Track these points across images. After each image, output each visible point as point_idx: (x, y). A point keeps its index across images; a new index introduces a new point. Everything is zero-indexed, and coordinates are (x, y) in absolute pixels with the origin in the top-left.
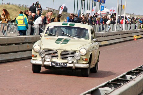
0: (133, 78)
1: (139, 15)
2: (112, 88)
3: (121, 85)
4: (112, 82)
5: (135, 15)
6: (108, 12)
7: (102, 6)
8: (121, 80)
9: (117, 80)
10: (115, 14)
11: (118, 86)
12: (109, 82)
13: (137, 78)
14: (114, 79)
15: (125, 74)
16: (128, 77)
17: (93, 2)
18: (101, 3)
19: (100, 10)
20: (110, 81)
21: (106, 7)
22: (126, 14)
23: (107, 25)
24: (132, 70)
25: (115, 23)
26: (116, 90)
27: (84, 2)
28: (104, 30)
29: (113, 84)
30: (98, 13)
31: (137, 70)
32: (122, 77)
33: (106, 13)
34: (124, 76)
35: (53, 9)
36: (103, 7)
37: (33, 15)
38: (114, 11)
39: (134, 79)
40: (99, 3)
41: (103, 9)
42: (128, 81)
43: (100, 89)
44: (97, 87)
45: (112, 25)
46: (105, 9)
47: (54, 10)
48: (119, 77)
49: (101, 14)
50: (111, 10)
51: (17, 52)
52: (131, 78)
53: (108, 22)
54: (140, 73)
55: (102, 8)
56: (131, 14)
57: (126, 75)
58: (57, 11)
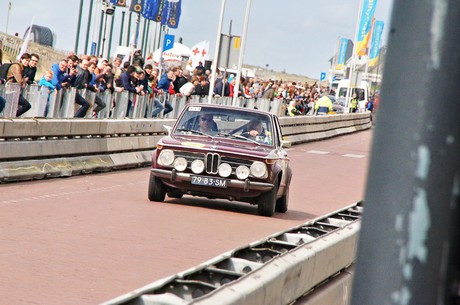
0: (253, 269)
1: (284, 73)
2: (183, 298)
3: (213, 289)
4: (186, 277)
5: (272, 71)
6: (185, 57)
7: (168, 37)
8: (216, 273)
9: (204, 274)
10: (209, 64)
11: (205, 293)
12: (177, 278)
13: (264, 269)
14: (192, 269)
15: (228, 254)
16: (239, 264)
17: (139, 20)
18: (167, 27)
19: (161, 49)
20: (181, 275)
21: (181, 41)
22: (243, 66)
23: (181, 96)
24: (252, 244)
25: (208, 94)
27: (110, 17)
28: (171, 114)
29: (187, 284)
30: (153, 56)
31: (267, 244)
32: (218, 265)
33: (180, 59)
34: (225, 263)
36: (172, 38)
38: (204, 53)
39: (257, 274)
40: (159, 23)
41: (171, 46)
42: (235, 277)
43: (145, 298)
44: (138, 291)
45: (197, 97)
46: (176, 44)
48: (208, 263)
49: (162, 59)
50: (196, 52)
52: (247, 269)
53: (186, 89)
54: (276, 254)
55: (169, 42)
56: (259, 67)
57: (234, 260)
58: (19, 41)
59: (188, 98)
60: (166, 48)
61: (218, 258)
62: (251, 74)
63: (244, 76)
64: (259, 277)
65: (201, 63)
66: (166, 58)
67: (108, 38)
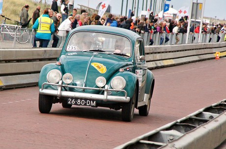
0: (215, 117)
1: (224, 20)
2: (180, 132)
3: (195, 127)
4: (181, 122)
5: (218, 20)
6: (175, 15)
7: (166, 5)
8: (196, 119)
9: (190, 120)
11: (191, 130)
12: (177, 122)
13: (220, 117)
14: (184, 118)
15: (201, 110)
16: (207, 115)
19: (162, 11)
20: (179, 121)
21: (172, 7)
22: (204, 18)
23: (173, 34)
24: (213, 105)
25: (186, 32)
26: (187, 135)
29: (182, 125)
30: (159, 15)
31: (220, 105)
32: (197, 115)
33: (172, 16)
34: (200, 114)
35: (88, 7)
36: (168, 5)
37: (57, 17)
38: (185, 12)
39: (216, 119)
41: (168, 10)
42: (206, 121)
43: (162, 132)
44: (158, 129)
45: (181, 34)
46: (170, 8)
47: (89, 9)
48: (192, 114)
49: (164, 17)
50: (180, 12)
51: (30, 73)
52: (211, 117)
53: (175, 30)
54: (225, 109)
55: (166, 8)
56: (211, 18)
57: (204, 113)
58: (95, 10)
59: (177, 34)
60: (165, 11)
61: (197, 112)
62: (208, 21)
63: (204, 22)
64: (217, 121)
65: (182, 17)
66: (165, 15)
67: (136, 7)
